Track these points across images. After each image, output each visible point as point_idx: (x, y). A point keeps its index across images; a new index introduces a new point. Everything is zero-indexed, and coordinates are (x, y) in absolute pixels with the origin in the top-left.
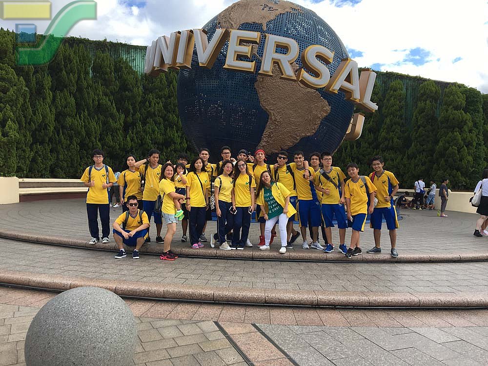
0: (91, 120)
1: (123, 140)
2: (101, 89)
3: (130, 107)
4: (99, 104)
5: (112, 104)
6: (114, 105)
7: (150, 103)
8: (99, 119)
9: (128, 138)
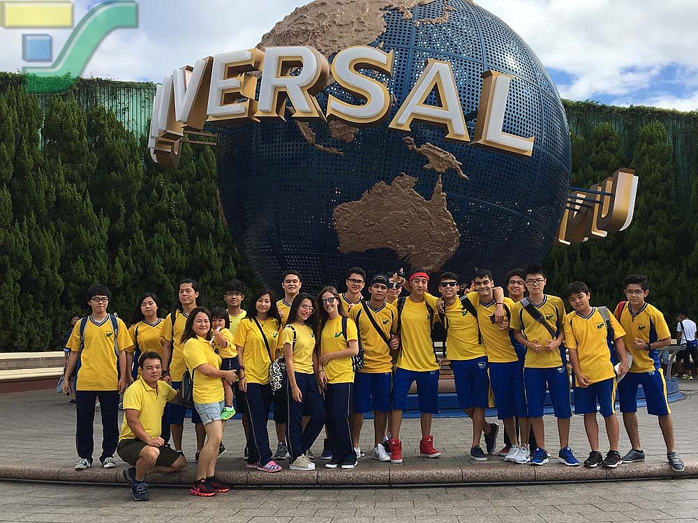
0: (42, 232)
1: (108, 268)
2: (62, 170)
3: (121, 203)
4: (59, 200)
5: (84, 198)
6: (89, 200)
7: (160, 192)
8: (58, 229)
9: (118, 265)
